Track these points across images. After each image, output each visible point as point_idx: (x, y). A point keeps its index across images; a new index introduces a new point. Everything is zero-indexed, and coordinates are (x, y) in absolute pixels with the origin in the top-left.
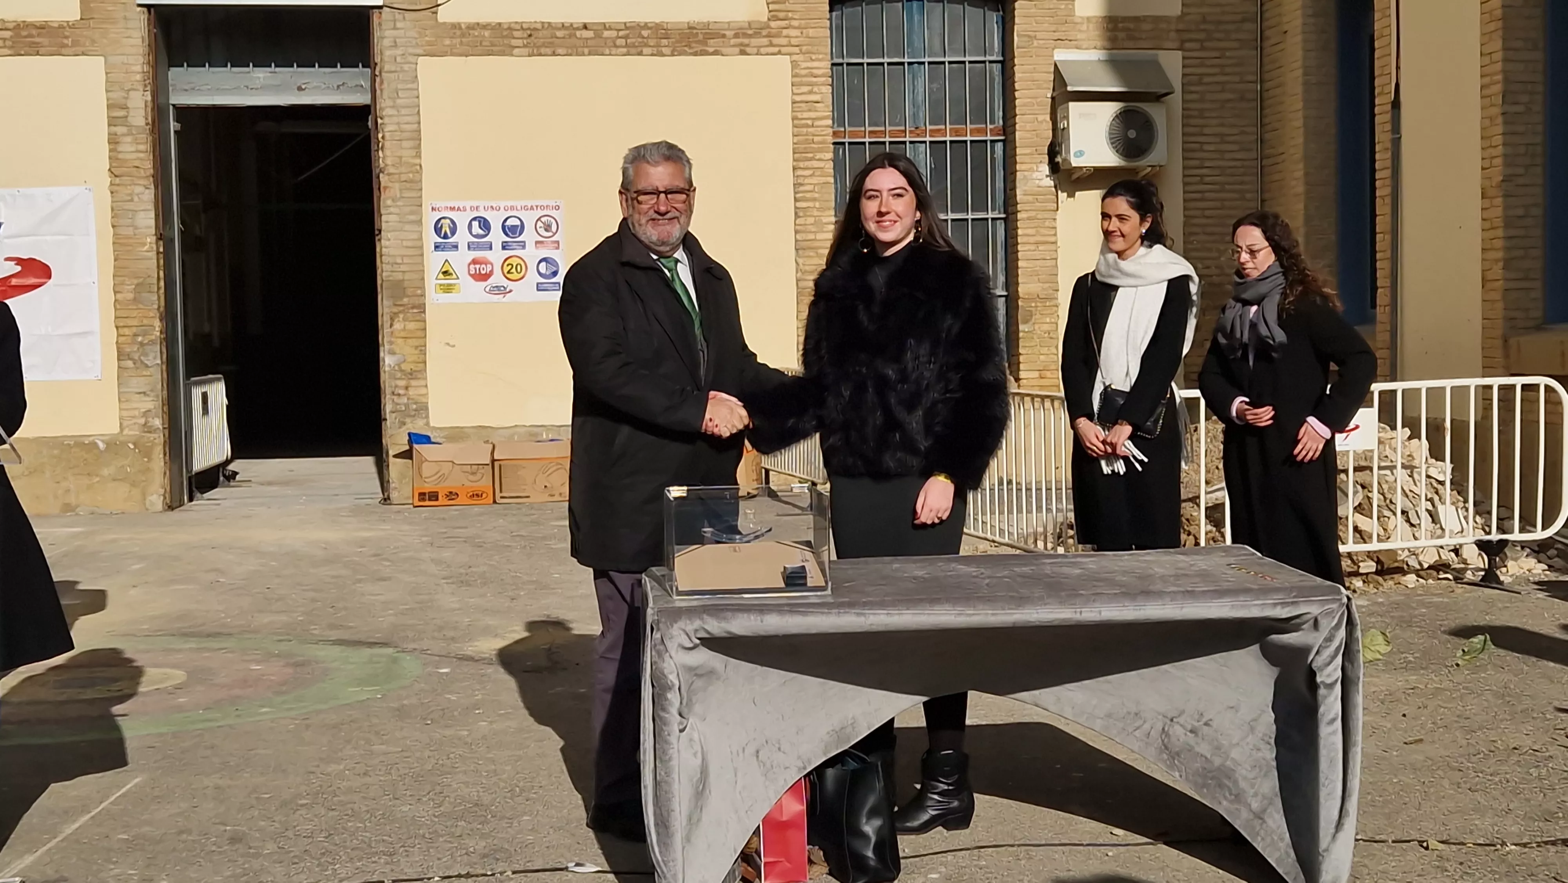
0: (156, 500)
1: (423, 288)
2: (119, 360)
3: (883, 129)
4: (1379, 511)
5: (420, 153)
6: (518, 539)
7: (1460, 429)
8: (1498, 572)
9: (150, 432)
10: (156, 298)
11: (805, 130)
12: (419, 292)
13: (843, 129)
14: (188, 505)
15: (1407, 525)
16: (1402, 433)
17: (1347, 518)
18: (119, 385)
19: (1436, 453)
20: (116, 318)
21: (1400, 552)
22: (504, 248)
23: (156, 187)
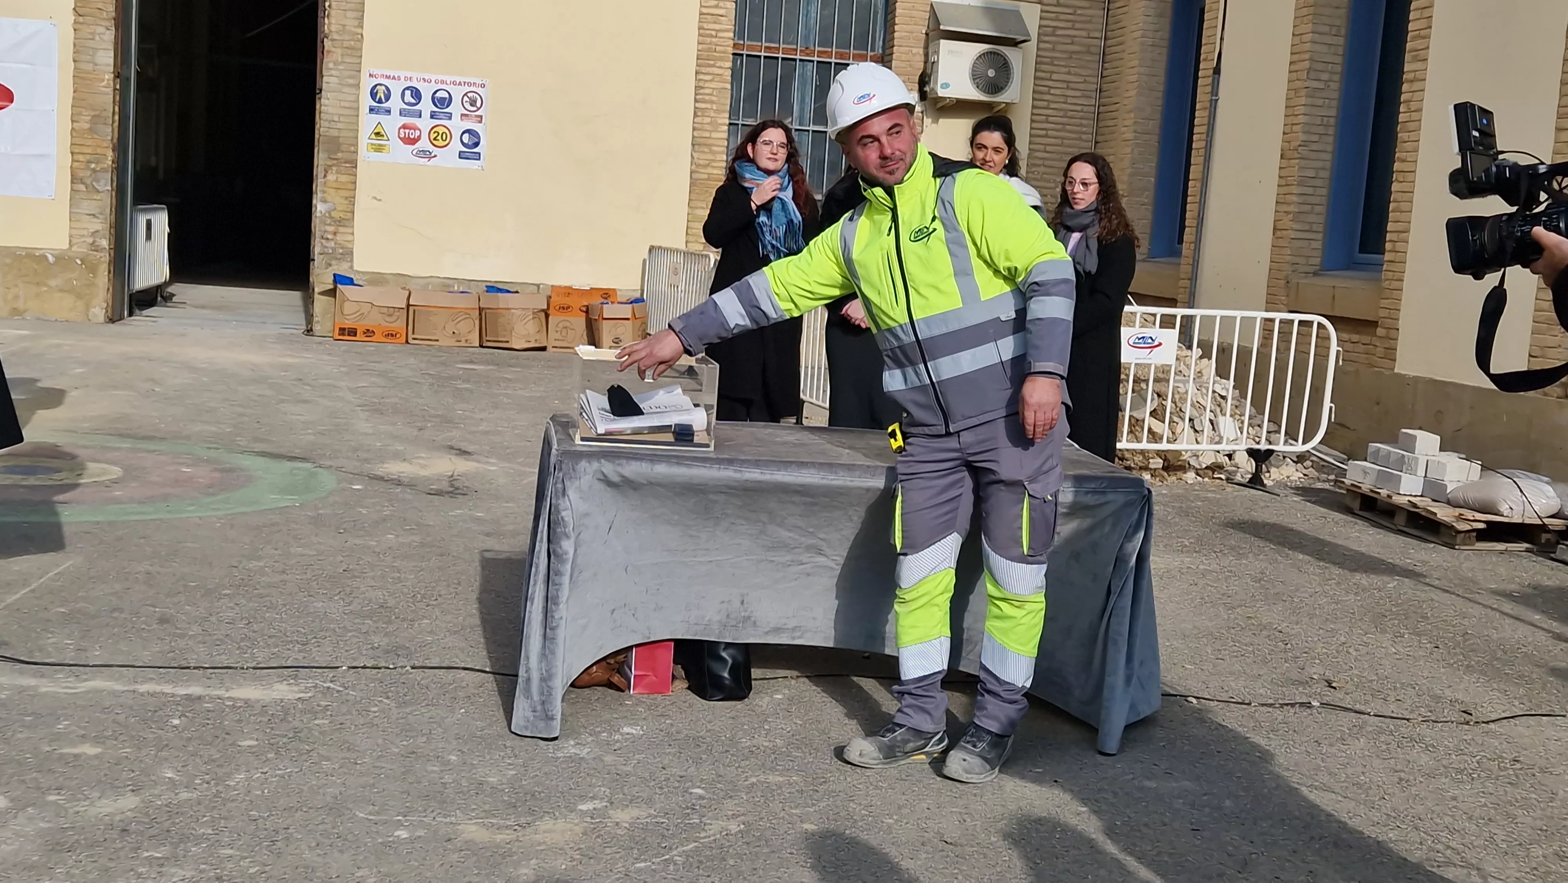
0: (99, 312)
1: (356, 145)
2: (72, 182)
3: (777, 45)
4: (1170, 417)
5: (363, 23)
6: (427, 377)
7: (1244, 354)
8: (1262, 477)
9: (97, 251)
10: (110, 130)
11: (708, 40)
12: (352, 149)
13: (742, 42)
14: (128, 320)
15: (1192, 431)
16: (1196, 352)
17: (1143, 421)
18: (71, 206)
19: (1222, 372)
20: (72, 144)
21: (1184, 453)
22: (432, 117)
23: (117, 29)
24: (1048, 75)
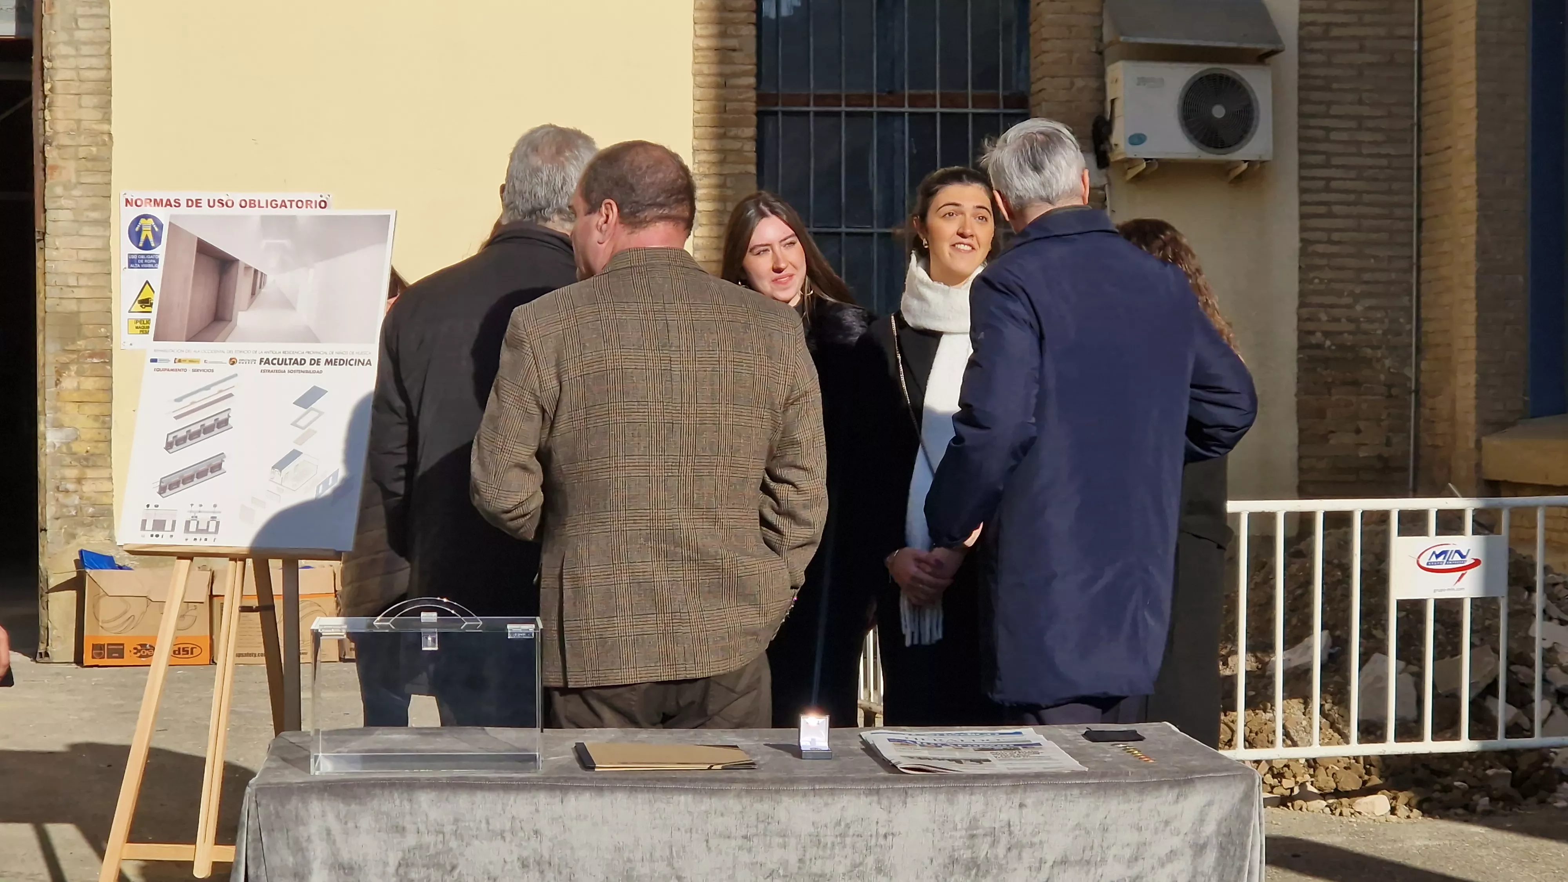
1: (109, 324)
3: (836, 92)
5: (110, 113)
11: (712, 92)
12: (103, 331)
13: (773, 91)
24: (1322, 108)
